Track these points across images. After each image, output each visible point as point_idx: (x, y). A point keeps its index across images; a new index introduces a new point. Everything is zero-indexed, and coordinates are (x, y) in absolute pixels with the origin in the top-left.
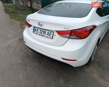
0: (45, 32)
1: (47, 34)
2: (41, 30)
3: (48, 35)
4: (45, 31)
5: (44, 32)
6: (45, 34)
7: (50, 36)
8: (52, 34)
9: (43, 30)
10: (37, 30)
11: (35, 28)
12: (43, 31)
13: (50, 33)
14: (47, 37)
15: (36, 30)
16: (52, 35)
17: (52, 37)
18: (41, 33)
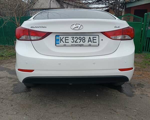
0: (84, 38)
1: (89, 41)
2: (75, 36)
3: (91, 41)
4: (82, 37)
7: (93, 42)
8: (97, 38)
9: (78, 37)
10: (66, 40)
11: (60, 36)
12: (80, 38)
13: (93, 37)
15: (61, 40)
16: (97, 41)
17: (98, 43)
18: (74, 42)
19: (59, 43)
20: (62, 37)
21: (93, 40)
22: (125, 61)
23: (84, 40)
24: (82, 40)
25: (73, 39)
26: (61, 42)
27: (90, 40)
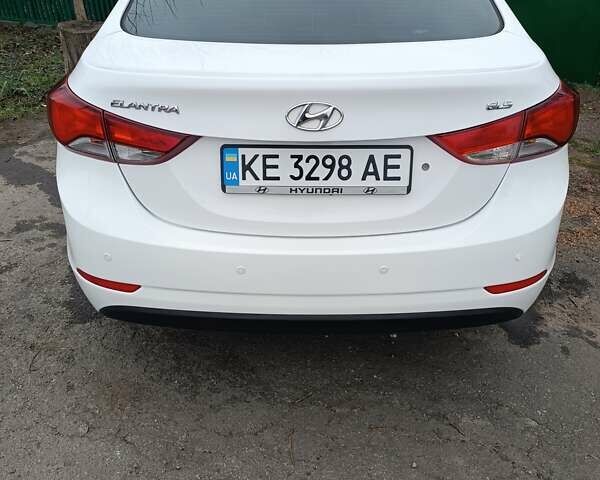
0: (345, 162)
1: (366, 173)
2: (306, 153)
3: (375, 173)
4: (337, 154)
5: (332, 167)
6: (344, 173)
7: (386, 178)
8: (404, 162)
9: (320, 154)
10: (265, 167)
11: (241, 151)
12: (329, 162)
13: (387, 157)
14: (370, 191)
15: (247, 168)
16: (403, 173)
17: (404, 182)
18: (304, 177)
19: (236, 183)
20: (249, 153)
21: (386, 167)
22: (518, 256)
23: (348, 167)
24: (337, 167)
25: (296, 165)
26: (244, 178)
27: (371, 170)
